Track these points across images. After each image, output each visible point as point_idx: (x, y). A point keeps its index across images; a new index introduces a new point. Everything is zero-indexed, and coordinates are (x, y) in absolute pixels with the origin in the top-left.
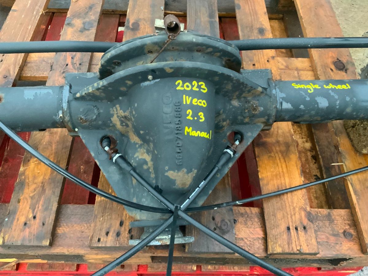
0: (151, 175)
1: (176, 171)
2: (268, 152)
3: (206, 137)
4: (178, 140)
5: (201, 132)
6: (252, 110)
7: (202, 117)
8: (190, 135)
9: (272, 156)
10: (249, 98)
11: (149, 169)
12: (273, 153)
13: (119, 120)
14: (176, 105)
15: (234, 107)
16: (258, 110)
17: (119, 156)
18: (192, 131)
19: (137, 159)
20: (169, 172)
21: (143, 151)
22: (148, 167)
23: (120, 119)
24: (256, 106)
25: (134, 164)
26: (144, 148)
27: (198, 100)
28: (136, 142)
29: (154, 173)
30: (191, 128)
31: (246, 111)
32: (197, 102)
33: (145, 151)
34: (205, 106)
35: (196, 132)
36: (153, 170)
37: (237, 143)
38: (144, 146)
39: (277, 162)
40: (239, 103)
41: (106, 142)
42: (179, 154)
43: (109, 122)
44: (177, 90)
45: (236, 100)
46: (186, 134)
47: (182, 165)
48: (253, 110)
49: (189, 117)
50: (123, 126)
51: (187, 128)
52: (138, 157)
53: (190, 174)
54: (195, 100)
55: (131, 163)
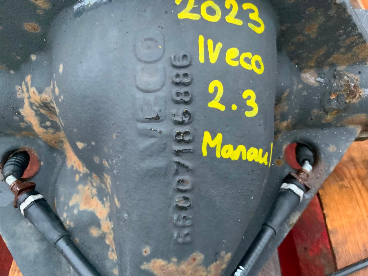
0: (110, 253)
1: (175, 260)
2: (338, 179)
3: (261, 162)
4: (181, 170)
5: (247, 149)
6: (345, 96)
7: (251, 103)
8: (218, 155)
9: (346, 185)
10: (340, 68)
11: (103, 237)
12: (346, 180)
13: (34, 113)
14: (177, 63)
15: (308, 87)
16: (358, 96)
17: (33, 200)
18: (222, 146)
19: (75, 212)
20: (153, 261)
21: (90, 191)
22: (100, 232)
23: (36, 111)
24: (354, 87)
25: (68, 223)
26: (92, 185)
27: (241, 53)
28: (75, 169)
29: (115, 251)
30: (219, 136)
31: (333, 97)
32: (237, 59)
33: (94, 191)
34: (260, 71)
35: (235, 148)
36: (113, 242)
37: (308, 167)
38: (92, 178)
39: (356, 196)
40: (319, 79)
41: (12, 164)
42: (183, 214)
43: (16, 118)
44: (179, 21)
45: (312, 71)
46: (205, 153)
47: (190, 243)
48: (347, 94)
49: (215, 104)
50: (46, 127)
51: (207, 135)
52: (76, 205)
53: (212, 267)
54: (232, 53)
55: (62, 220)
